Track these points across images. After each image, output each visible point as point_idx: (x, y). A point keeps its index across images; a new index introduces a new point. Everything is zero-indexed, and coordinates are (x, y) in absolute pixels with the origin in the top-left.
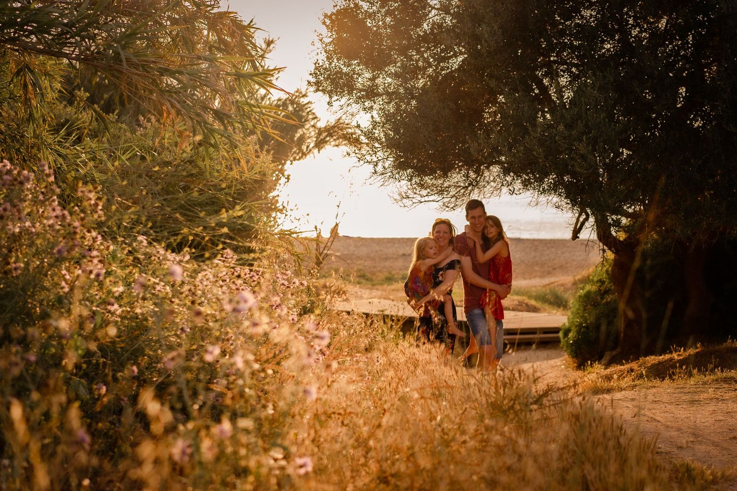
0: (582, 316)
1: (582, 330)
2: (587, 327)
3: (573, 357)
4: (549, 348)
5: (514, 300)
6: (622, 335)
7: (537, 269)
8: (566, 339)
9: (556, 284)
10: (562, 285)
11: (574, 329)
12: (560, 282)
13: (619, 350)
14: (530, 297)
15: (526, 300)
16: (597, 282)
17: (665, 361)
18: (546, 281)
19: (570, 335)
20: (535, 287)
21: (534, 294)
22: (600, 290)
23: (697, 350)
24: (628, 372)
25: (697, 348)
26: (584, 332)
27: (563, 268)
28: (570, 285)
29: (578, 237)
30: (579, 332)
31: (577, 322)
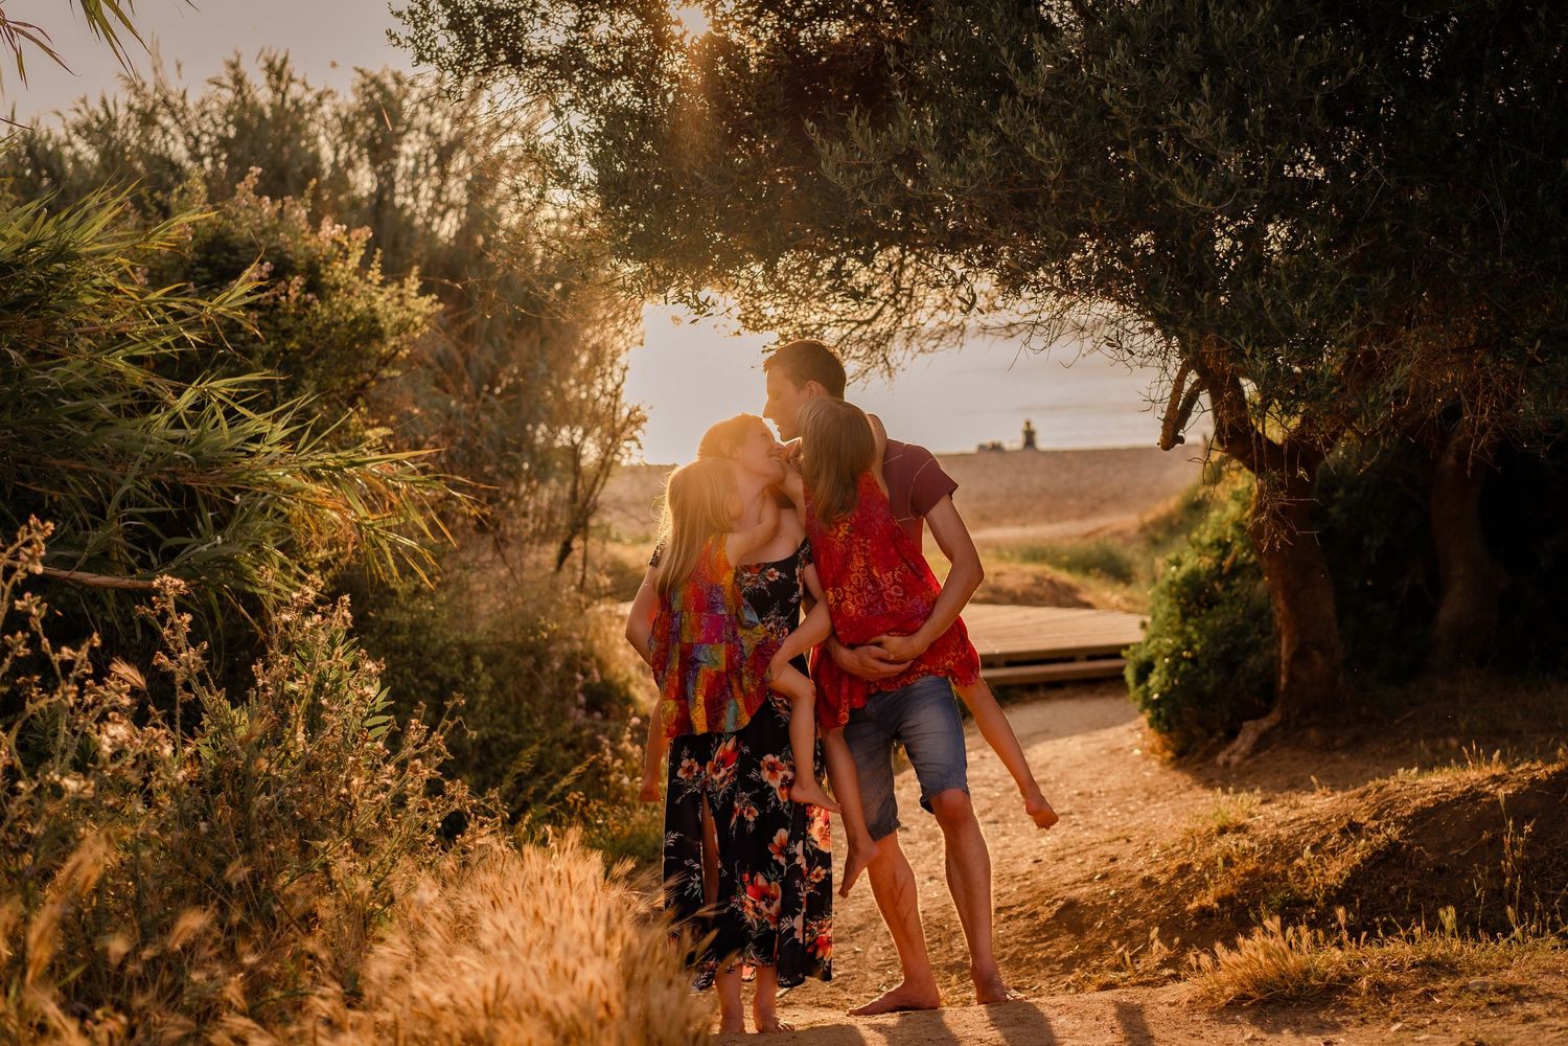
0: (1181, 633)
1: (1182, 667)
2: (1194, 661)
3: (1161, 732)
4: (1102, 695)
5: (1025, 575)
6: (1283, 680)
7: (1071, 502)
8: (1142, 687)
9: (1107, 532)
10: (1120, 533)
11: (1162, 663)
12: (1116, 528)
13: (1275, 716)
14: (1059, 565)
15: (1050, 572)
16: (1211, 545)
17: (1457, 801)
18: (1089, 525)
19: (1154, 679)
20: (1069, 537)
21: (1065, 559)
22: (1220, 567)
23: (1556, 767)
24: (1343, 832)
25: (1554, 760)
26: (1186, 672)
27: (1118, 500)
28: (1133, 532)
29: (1182, 440)
30: (1172, 670)
31: (1168, 646)
